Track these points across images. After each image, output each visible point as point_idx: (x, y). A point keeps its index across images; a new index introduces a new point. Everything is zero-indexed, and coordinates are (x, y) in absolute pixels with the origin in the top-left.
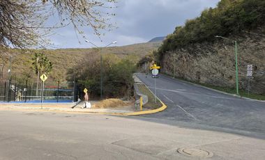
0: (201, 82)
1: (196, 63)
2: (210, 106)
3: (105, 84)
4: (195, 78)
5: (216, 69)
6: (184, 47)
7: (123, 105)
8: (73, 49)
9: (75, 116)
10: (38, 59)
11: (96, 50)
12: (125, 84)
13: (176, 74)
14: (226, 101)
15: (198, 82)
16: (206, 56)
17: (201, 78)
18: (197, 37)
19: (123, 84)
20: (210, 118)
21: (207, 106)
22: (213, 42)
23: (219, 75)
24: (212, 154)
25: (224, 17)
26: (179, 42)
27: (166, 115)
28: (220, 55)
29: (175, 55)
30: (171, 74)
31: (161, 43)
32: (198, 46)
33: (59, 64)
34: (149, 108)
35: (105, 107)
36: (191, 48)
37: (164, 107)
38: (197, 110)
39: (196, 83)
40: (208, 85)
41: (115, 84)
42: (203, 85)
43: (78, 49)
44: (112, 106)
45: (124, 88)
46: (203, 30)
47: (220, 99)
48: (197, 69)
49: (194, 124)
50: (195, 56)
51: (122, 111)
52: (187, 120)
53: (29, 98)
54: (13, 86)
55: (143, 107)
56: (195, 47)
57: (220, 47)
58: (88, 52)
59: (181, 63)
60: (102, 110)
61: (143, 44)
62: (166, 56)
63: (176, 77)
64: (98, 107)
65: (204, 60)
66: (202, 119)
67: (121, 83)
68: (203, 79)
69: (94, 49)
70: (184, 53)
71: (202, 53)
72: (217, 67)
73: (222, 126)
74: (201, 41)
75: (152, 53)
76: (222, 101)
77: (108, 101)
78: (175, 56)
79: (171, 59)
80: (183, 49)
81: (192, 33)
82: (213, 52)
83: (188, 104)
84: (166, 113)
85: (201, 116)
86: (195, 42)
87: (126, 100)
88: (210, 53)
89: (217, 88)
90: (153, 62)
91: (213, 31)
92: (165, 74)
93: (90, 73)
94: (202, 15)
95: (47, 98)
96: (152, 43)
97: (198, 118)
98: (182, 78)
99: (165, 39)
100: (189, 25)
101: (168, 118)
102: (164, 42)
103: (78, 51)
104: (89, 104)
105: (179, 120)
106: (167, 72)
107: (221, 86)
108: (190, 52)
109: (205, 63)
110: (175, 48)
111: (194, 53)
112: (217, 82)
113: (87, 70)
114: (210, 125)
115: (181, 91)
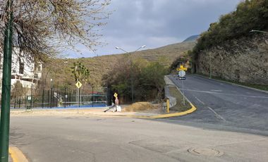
0: (241, 81)
1: (234, 61)
2: (245, 107)
3: (136, 88)
4: (233, 77)
5: (257, 66)
6: (220, 44)
7: (152, 108)
8: (108, 56)
9: (105, 119)
10: (76, 67)
11: (126, 55)
12: (155, 87)
13: (213, 74)
14: (265, 101)
15: (237, 82)
16: (244, 52)
17: (241, 77)
18: (233, 33)
19: (153, 87)
20: (241, 119)
21: (241, 107)
22: (251, 37)
23: (261, 72)
24: (222, 153)
25: (262, 8)
26: (214, 39)
27: (194, 118)
28: (260, 50)
29: (210, 53)
30: (208, 74)
31: (195, 42)
32: (235, 42)
33: (96, 70)
34: (176, 111)
35: (134, 110)
36: (227, 45)
37: (194, 109)
38: (229, 111)
39: (236, 82)
40: (248, 84)
41: (146, 88)
42: (243, 84)
43: (113, 55)
44: (141, 109)
45: (155, 91)
46: (238, 25)
47: (259, 99)
48: (235, 67)
49: (221, 126)
50: (233, 53)
51: (150, 114)
52: (215, 122)
53: (70, 104)
54: (55, 94)
55: (170, 109)
56: (231, 44)
57: (259, 42)
58: (120, 58)
59: (218, 62)
60: (132, 113)
61: (178, 44)
62: (201, 56)
63: (213, 77)
64: (128, 110)
65: (242, 57)
66: (231, 120)
67: (151, 86)
68: (243, 78)
69: (125, 54)
70: (221, 50)
71: (240, 49)
72: (258, 64)
73: (252, 128)
74: (237, 37)
75: (187, 53)
76: (261, 101)
77: (137, 105)
78: (211, 55)
79: (207, 57)
80: (218, 47)
81: (227, 28)
82: (252, 48)
83: (220, 106)
84: (194, 115)
85: (231, 118)
86: (231, 38)
87: (157, 103)
88: (249, 49)
89: (259, 86)
90: (188, 62)
91: (250, 24)
92: (201, 74)
93: (122, 78)
94: (238, 9)
95: (85, 103)
96: (187, 42)
97: (227, 120)
98: (220, 77)
99: (199, 37)
100: (224, 21)
101: (195, 120)
102: (199, 40)
103: (113, 58)
104: (119, 108)
105: (206, 122)
106: (203, 72)
107: (263, 84)
108: (226, 49)
109: (244, 60)
110: (210, 46)
111: (231, 50)
112: (259, 80)
113: (120, 76)
114: (238, 127)
115: (216, 92)
